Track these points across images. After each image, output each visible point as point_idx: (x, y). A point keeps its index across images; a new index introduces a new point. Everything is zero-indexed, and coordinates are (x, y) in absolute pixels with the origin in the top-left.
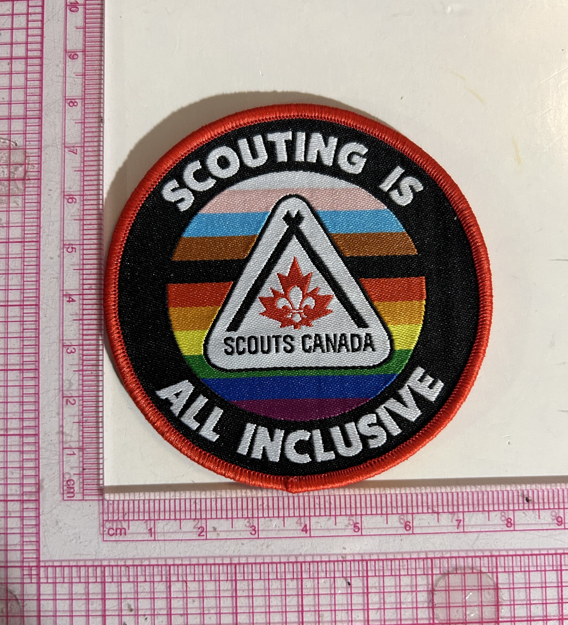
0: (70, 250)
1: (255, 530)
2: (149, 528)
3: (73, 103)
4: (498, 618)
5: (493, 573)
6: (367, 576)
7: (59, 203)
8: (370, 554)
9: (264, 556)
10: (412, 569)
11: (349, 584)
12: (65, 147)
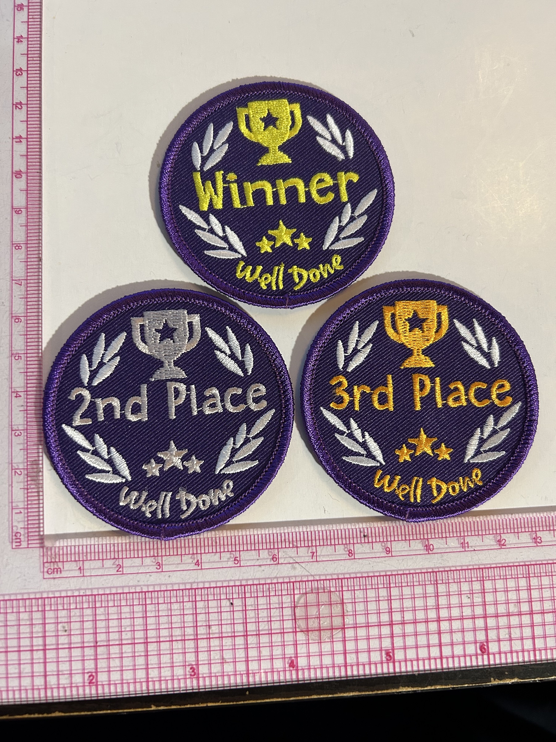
0: (17, 358)
1: (159, 565)
2: (79, 567)
3: (18, 247)
4: (344, 625)
5: (339, 591)
6: (245, 598)
7: (8, 322)
8: (247, 580)
9: (166, 585)
10: (278, 590)
11: (232, 604)
12: (12, 280)
